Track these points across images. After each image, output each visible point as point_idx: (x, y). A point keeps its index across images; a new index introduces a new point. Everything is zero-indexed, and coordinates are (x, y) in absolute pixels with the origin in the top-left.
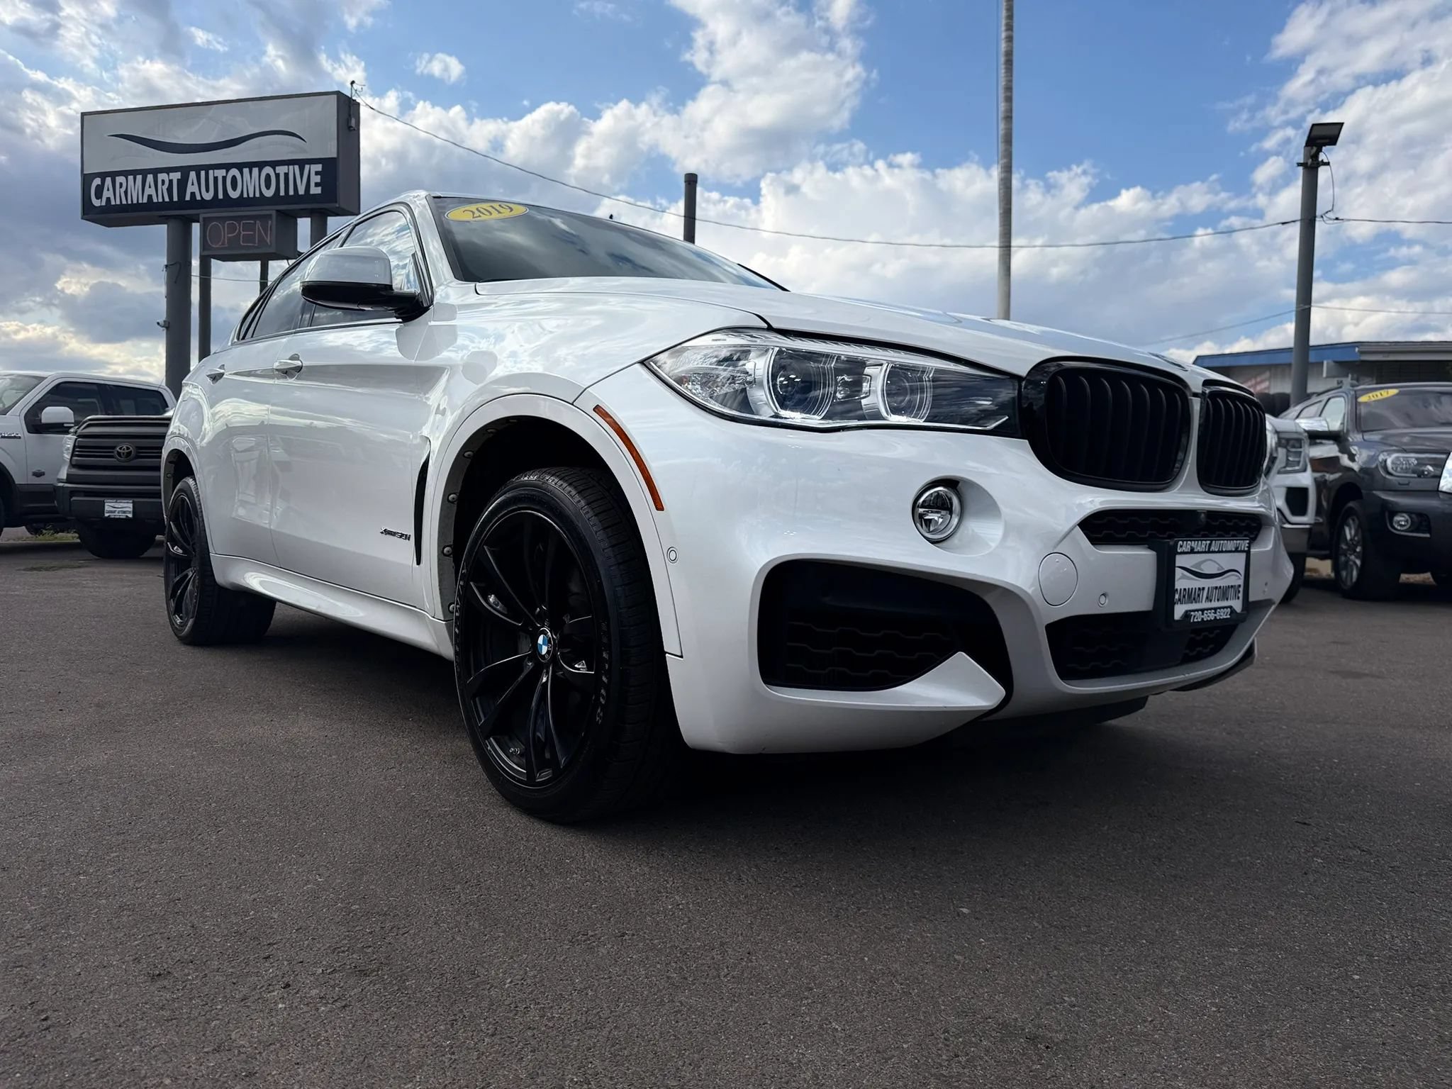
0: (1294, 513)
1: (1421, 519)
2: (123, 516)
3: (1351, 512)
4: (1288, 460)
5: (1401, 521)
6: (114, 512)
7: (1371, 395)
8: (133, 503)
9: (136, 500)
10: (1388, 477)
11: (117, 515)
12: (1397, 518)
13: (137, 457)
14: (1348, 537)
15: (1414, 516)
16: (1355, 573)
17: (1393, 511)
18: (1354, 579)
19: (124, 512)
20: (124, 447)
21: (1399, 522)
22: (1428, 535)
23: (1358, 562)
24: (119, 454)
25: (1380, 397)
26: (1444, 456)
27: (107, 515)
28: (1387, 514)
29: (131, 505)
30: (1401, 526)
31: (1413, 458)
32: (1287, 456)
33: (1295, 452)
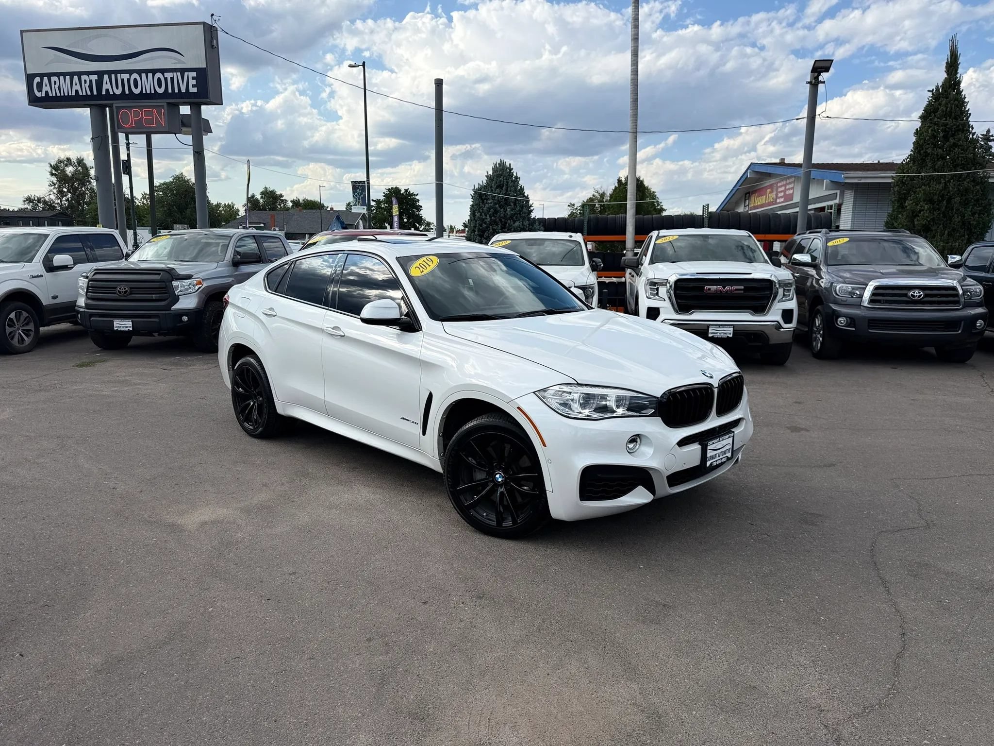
0: (786, 323)
1: (852, 320)
2: (126, 329)
3: (818, 312)
4: (784, 294)
5: (842, 320)
6: (120, 327)
7: (834, 241)
8: (132, 321)
9: (134, 320)
10: (837, 296)
11: (122, 329)
12: (840, 319)
13: (131, 294)
14: (817, 325)
15: (848, 319)
16: (819, 345)
17: (838, 315)
18: (819, 348)
19: (127, 327)
20: (122, 288)
21: (840, 321)
22: (854, 329)
23: (821, 339)
24: (119, 292)
25: (839, 243)
26: (864, 286)
27: (115, 329)
28: (835, 317)
29: (131, 323)
30: (842, 323)
31: (849, 287)
32: (784, 292)
33: (788, 290)
